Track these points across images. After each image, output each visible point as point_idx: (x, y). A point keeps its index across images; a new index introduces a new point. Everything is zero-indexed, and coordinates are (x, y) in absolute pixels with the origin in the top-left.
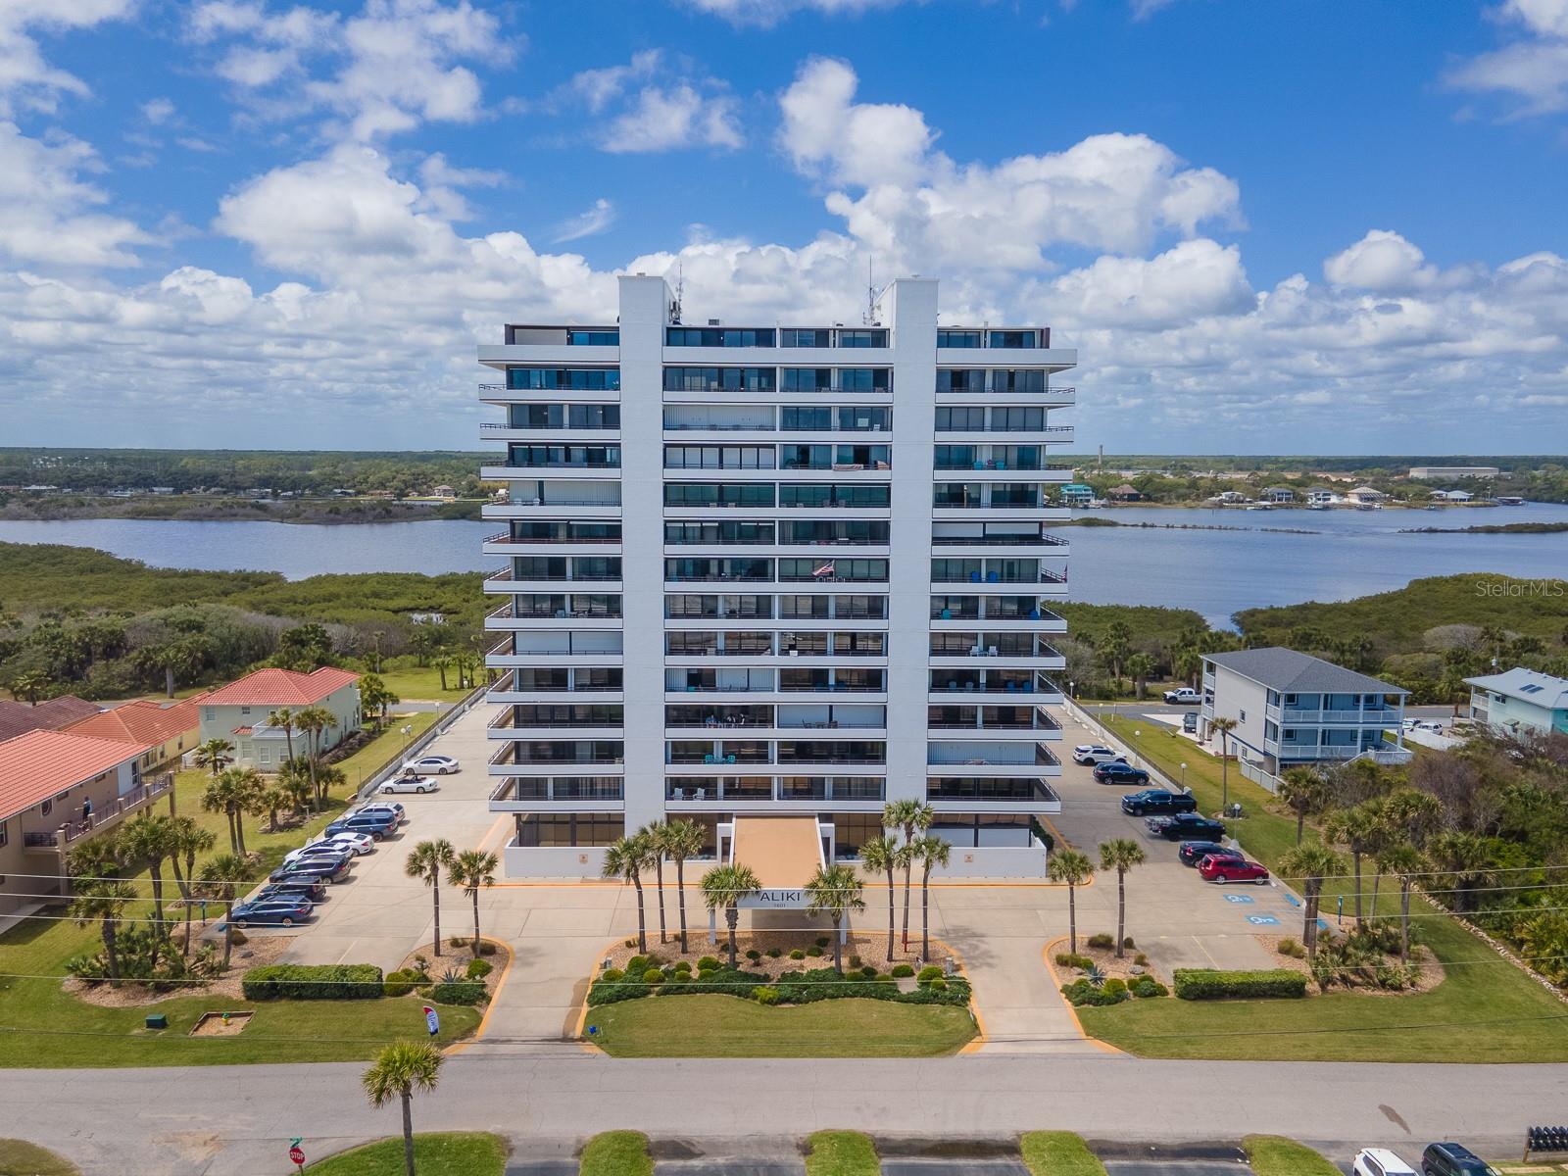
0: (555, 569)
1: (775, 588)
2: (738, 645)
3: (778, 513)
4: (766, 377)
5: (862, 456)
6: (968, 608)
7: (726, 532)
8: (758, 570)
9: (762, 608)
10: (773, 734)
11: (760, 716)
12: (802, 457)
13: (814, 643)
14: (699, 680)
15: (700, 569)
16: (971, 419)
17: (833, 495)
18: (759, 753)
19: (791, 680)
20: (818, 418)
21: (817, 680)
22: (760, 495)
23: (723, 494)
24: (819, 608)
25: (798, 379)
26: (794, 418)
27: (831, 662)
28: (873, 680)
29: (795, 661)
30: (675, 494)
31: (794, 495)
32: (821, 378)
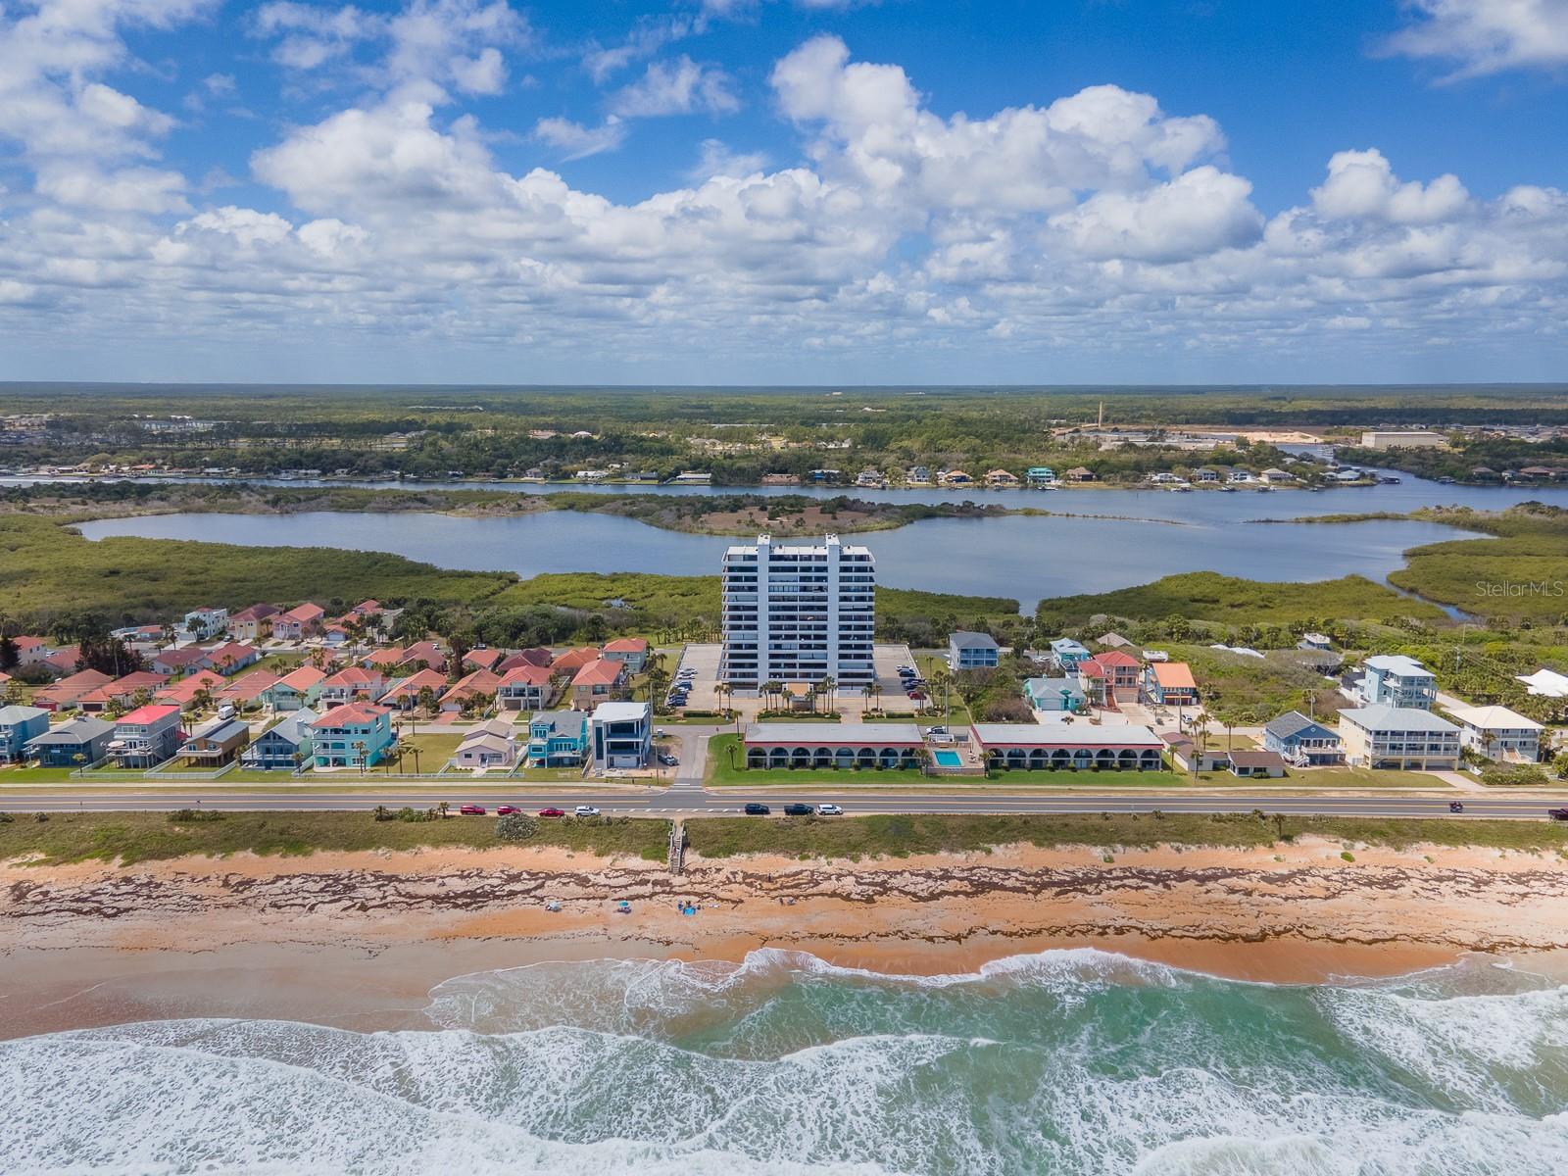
0: (739, 618)
1: (798, 623)
2: (788, 637)
3: (798, 603)
4: (794, 569)
5: (821, 589)
6: (849, 628)
7: (785, 608)
8: (793, 618)
9: (794, 628)
10: (797, 661)
11: (794, 656)
12: (804, 589)
13: (808, 637)
14: (778, 647)
15: (778, 618)
16: (849, 579)
17: (813, 599)
18: (793, 666)
19: (802, 647)
20: (809, 579)
21: (809, 647)
22: (794, 599)
23: (784, 599)
24: (809, 628)
25: (804, 569)
26: (803, 579)
27: (813, 642)
28: (824, 647)
29: (803, 641)
30: (771, 599)
31: (802, 599)
32: (808, 569)
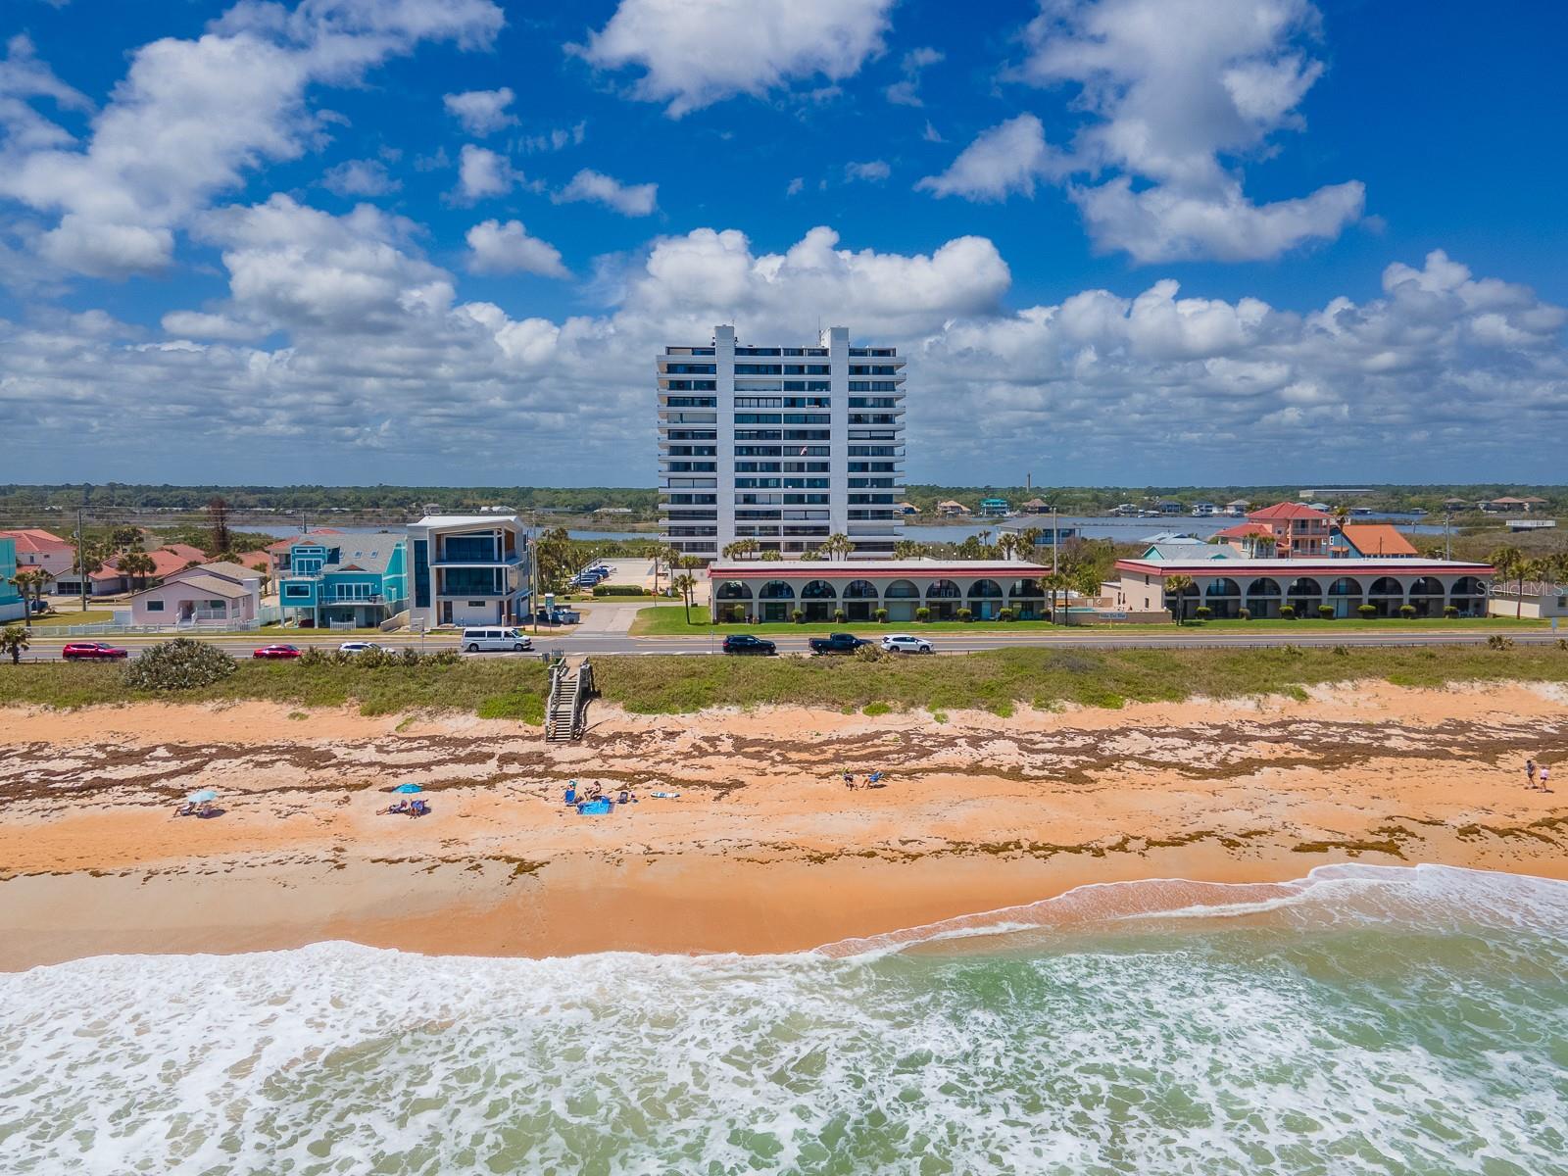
0: (687, 451)
1: (782, 459)
2: (765, 483)
3: (783, 426)
4: (777, 369)
5: (818, 402)
6: (864, 467)
7: (760, 434)
8: (775, 451)
9: (775, 467)
10: (781, 523)
11: (775, 515)
12: (792, 402)
13: (798, 483)
14: (749, 499)
15: (750, 451)
16: (864, 386)
17: (806, 419)
18: (775, 531)
19: (789, 499)
20: (799, 386)
21: (800, 499)
22: (776, 418)
23: (758, 418)
24: (800, 467)
25: (791, 369)
26: (789, 386)
27: (806, 491)
28: (825, 499)
29: (791, 490)
30: (740, 418)
31: (789, 418)
32: (800, 370)
